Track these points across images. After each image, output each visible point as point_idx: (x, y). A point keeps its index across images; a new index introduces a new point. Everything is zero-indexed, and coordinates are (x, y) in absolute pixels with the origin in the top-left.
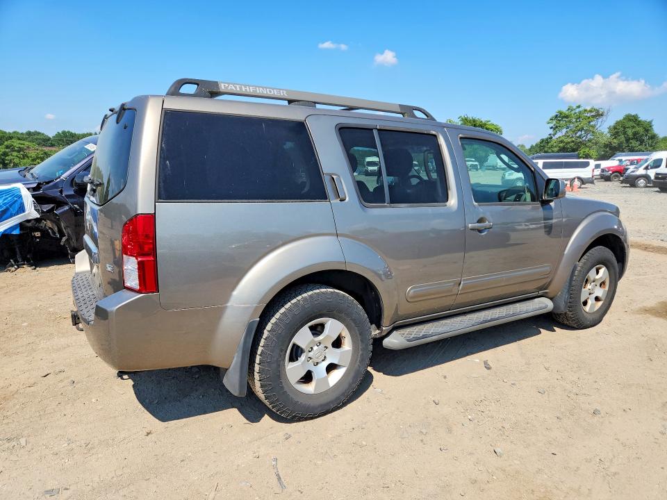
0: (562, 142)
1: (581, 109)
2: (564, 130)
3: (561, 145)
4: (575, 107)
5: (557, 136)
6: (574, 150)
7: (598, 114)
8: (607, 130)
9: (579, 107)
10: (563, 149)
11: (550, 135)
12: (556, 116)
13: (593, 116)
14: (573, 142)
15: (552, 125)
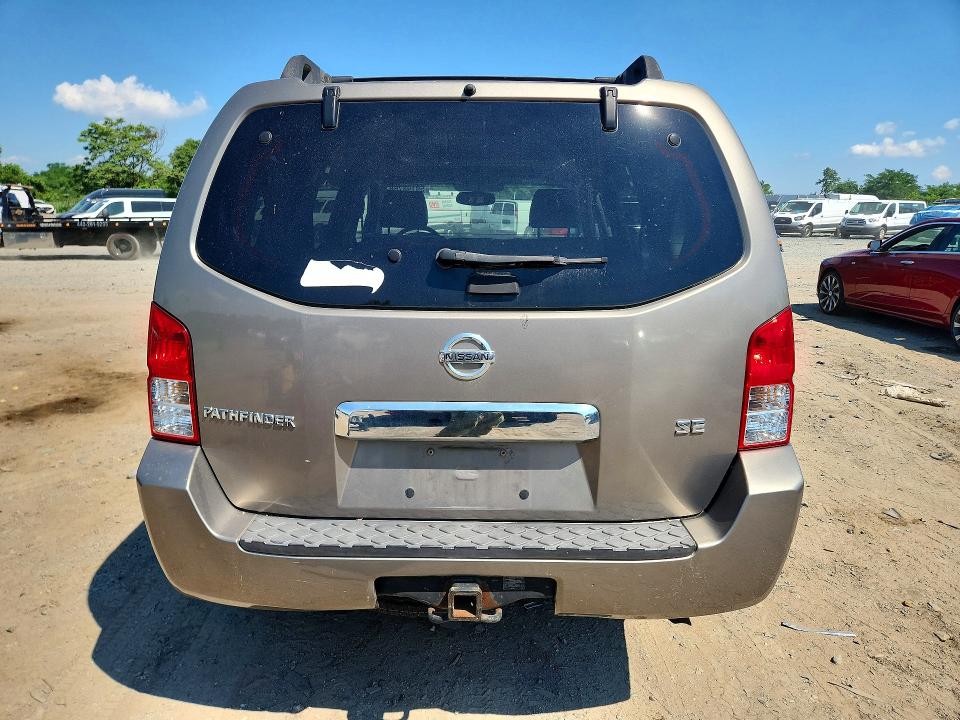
0: (108, 171)
1: (124, 125)
2: (107, 155)
3: (110, 176)
4: (115, 121)
5: (97, 161)
6: (129, 185)
7: (150, 136)
8: (168, 160)
9: (120, 121)
10: (112, 183)
11: (86, 159)
12: (90, 131)
13: (144, 137)
14: (124, 172)
15: (86, 144)
